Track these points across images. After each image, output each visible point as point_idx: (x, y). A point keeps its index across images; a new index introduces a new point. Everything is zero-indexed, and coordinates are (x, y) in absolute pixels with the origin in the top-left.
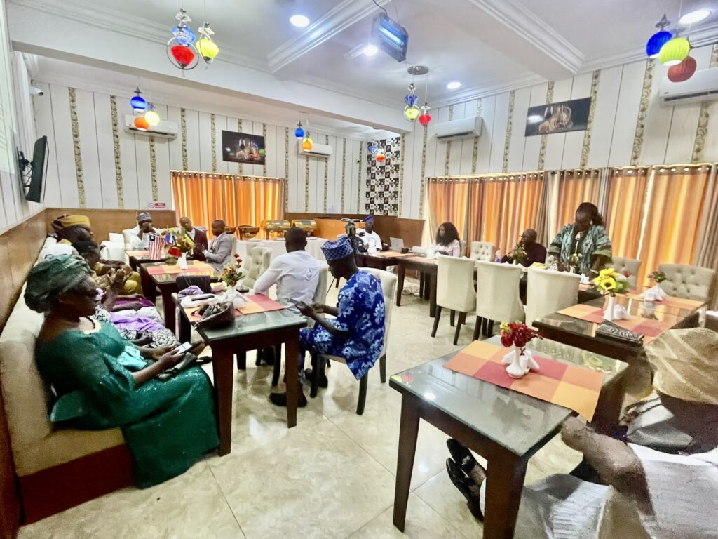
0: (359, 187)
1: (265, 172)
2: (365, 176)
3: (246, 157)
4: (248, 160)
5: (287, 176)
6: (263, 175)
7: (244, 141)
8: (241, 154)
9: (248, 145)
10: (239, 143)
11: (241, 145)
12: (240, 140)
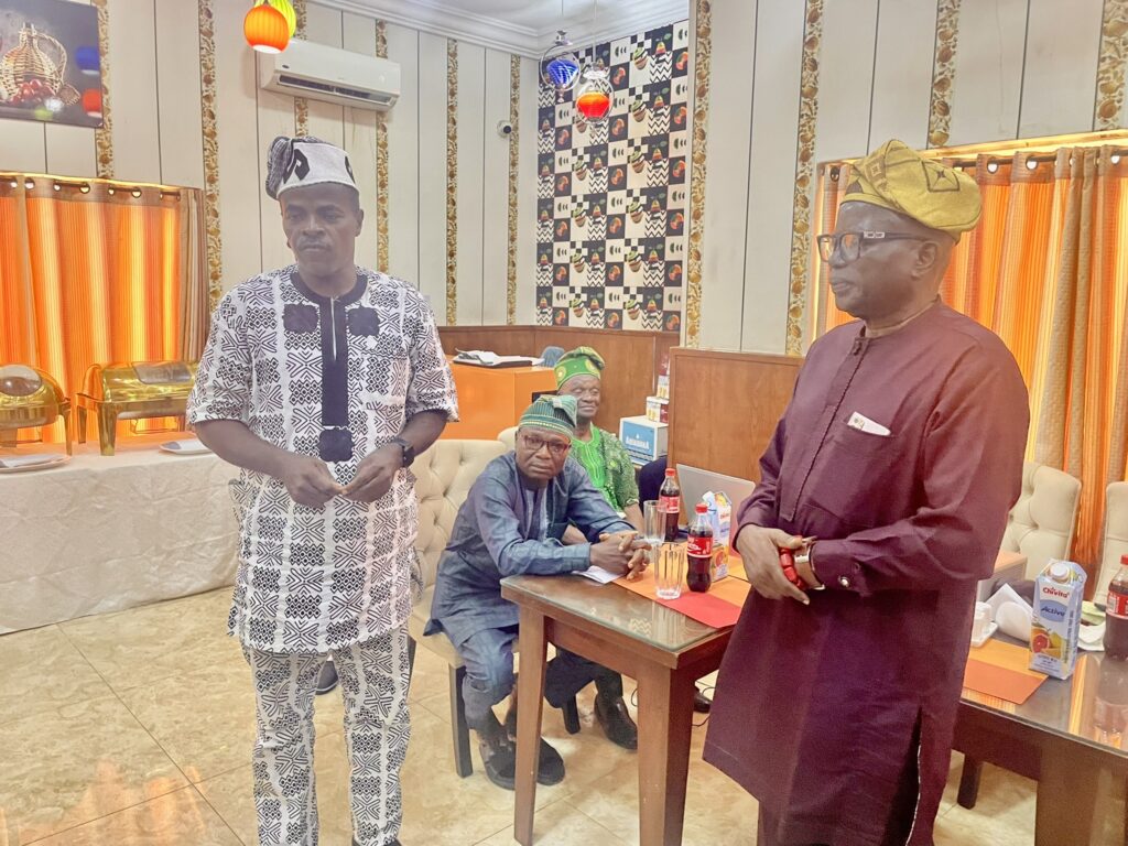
0: (512, 228)
1: (105, 160)
2: (532, 188)
4: (18, 104)
5: (212, 180)
6: (98, 173)
9: (15, 39)
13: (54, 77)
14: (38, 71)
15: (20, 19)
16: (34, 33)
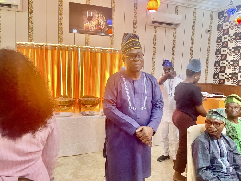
0: (208, 57)
1: (112, 44)
2: (214, 46)
3: (93, 28)
4: (95, 31)
6: (110, 47)
7: (91, 12)
8: (88, 25)
9: (95, 17)
10: (86, 15)
11: (88, 16)
12: (88, 12)
13: (103, 25)
14: (99, 24)
15: (97, 12)
16: (99, 15)
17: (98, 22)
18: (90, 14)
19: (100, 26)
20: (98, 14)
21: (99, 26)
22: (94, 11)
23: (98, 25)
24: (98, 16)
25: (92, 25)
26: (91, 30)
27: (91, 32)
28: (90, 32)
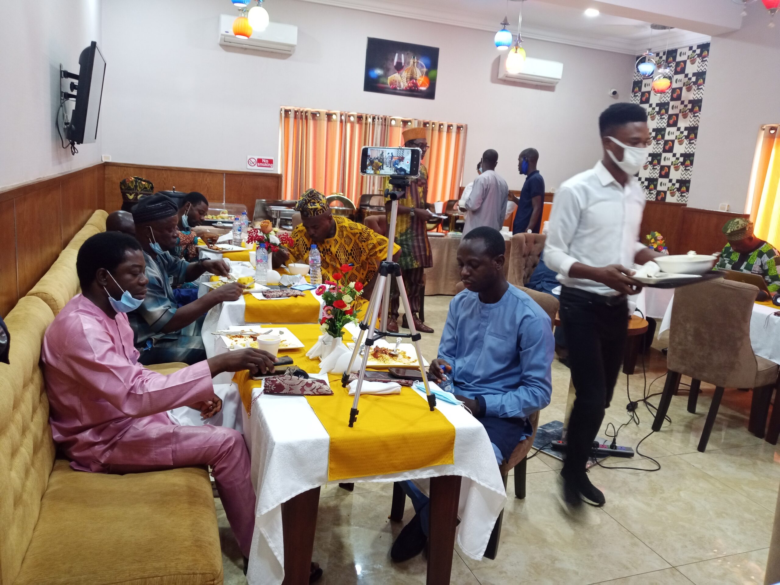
3: (404, 84)
4: (406, 90)
7: (403, 55)
8: (396, 79)
9: (409, 63)
10: (393, 60)
11: (397, 63)
12: (397, 55)
13: (420, 78)
14: (415, 76)
15: (411, 55)
16: (416, 60)
17: (412, 73)
18: (400, 58)
19: (416, 80)
20: (414, 58)
21: (413, 81)
22: (408, 54)
23: (412, 78)
24: (414, 63)
25: (401, 77)
26: (400, 87)
27: (400, 90)
28: (398, 90)
